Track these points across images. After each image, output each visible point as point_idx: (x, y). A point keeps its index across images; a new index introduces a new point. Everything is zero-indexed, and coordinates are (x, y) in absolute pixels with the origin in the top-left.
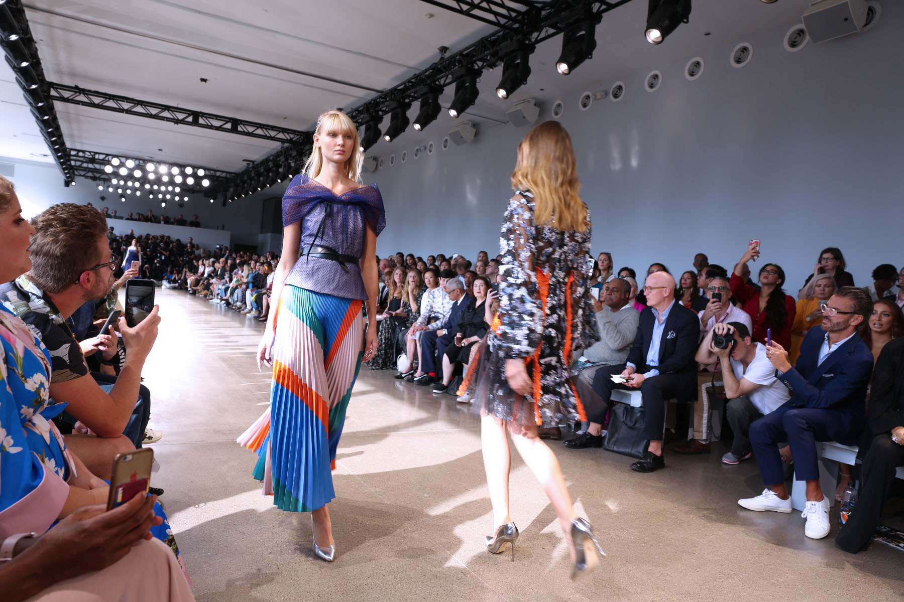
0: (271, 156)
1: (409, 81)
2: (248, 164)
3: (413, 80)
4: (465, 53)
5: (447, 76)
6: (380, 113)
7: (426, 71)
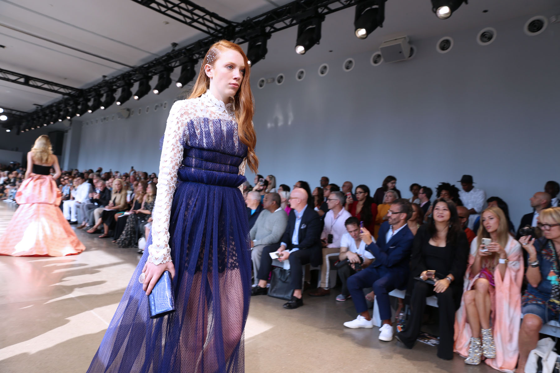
0: (55, 103)
1: (152, 62)
2: (38, 107)
3: (154, 62)
4: (188, 48)
5: (176, 61)
6: (132, 81)
7: (163, 57)
